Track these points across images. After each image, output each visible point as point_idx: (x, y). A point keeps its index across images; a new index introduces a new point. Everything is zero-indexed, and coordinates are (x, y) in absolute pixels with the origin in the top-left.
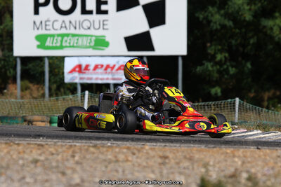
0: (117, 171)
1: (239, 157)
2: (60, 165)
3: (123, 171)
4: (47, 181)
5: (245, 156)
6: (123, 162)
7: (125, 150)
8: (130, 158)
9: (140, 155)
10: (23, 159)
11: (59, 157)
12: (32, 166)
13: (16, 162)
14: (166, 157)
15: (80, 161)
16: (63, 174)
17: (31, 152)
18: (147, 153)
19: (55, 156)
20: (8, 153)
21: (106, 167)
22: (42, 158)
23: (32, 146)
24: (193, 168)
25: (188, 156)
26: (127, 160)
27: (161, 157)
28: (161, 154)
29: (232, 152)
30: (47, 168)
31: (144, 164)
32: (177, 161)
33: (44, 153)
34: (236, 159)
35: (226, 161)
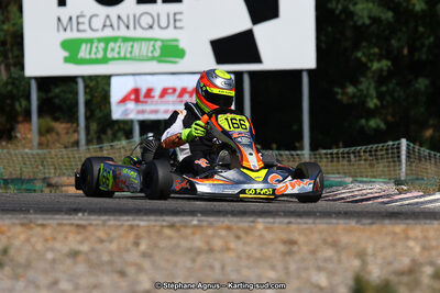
0: (211, 267)
1: (416, 239)
2: (116, 259)
3: (223, 268)
4: (95, 287)
5: (426, 238)
6: (221, 251)
7: (223, 233)
8: (232, 245)
9: (249, 240)
10: (52, 250)
11: (114, 246)
12: (69, 262)
13: (41, 256)
14: (293, 243)
15: (149, 251)
16: (122, 274)
17: (66, 238)
18: (261, 236)
19: (107, 244)
20: (28, 240)
21: (194, 261)
22: (85, 248)
23: (67, 228)
24: (339, 261)
25: (330, 240)
26: (228, 249)
27: (284, 242)
28: (284, 236)
29: (405, 231)
30: (95, 265)
31: (257, 254)
32: (312, 248)
33: (86, 239)
34: (411, 243)
35: (394, 246)
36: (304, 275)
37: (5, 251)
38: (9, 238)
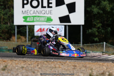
0: (55, 72)
1: (105, 66)
2: (33, 69)
3: (58, 72)
5: (107, 66)
6: (58, 68)
7: (59, 63)
8: (61, 66)
9: (65, 65)
10: (17, 66)
11: (32, 66)
12: (21, 69)
13: (15, 68)
14: (76, 66)
15: (40, 67)
16: (34, 72)
17: (21, 63)
18: (68, 64)
19: (30, 65)
20: (12, 64)
21: (51, 70)
22: (25, 66)
23: (21, 61)
24: (86, 71)
25: (84, 66)
26: (60, 67)
27: (73, 66)
29: (102, 64)
30: (27, 70)
31: (67, 69)
32: (80, 67)
33: (26, 64)
34: (104, 67)
35: (100, 68)
36: (78, 74)
37: (6, 66)
38: (7, 63)
